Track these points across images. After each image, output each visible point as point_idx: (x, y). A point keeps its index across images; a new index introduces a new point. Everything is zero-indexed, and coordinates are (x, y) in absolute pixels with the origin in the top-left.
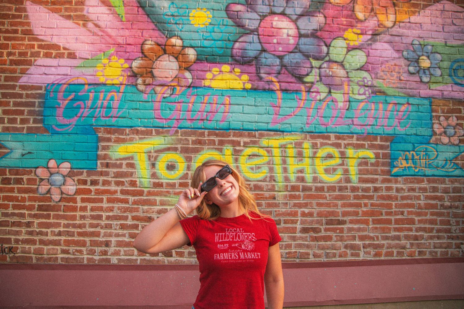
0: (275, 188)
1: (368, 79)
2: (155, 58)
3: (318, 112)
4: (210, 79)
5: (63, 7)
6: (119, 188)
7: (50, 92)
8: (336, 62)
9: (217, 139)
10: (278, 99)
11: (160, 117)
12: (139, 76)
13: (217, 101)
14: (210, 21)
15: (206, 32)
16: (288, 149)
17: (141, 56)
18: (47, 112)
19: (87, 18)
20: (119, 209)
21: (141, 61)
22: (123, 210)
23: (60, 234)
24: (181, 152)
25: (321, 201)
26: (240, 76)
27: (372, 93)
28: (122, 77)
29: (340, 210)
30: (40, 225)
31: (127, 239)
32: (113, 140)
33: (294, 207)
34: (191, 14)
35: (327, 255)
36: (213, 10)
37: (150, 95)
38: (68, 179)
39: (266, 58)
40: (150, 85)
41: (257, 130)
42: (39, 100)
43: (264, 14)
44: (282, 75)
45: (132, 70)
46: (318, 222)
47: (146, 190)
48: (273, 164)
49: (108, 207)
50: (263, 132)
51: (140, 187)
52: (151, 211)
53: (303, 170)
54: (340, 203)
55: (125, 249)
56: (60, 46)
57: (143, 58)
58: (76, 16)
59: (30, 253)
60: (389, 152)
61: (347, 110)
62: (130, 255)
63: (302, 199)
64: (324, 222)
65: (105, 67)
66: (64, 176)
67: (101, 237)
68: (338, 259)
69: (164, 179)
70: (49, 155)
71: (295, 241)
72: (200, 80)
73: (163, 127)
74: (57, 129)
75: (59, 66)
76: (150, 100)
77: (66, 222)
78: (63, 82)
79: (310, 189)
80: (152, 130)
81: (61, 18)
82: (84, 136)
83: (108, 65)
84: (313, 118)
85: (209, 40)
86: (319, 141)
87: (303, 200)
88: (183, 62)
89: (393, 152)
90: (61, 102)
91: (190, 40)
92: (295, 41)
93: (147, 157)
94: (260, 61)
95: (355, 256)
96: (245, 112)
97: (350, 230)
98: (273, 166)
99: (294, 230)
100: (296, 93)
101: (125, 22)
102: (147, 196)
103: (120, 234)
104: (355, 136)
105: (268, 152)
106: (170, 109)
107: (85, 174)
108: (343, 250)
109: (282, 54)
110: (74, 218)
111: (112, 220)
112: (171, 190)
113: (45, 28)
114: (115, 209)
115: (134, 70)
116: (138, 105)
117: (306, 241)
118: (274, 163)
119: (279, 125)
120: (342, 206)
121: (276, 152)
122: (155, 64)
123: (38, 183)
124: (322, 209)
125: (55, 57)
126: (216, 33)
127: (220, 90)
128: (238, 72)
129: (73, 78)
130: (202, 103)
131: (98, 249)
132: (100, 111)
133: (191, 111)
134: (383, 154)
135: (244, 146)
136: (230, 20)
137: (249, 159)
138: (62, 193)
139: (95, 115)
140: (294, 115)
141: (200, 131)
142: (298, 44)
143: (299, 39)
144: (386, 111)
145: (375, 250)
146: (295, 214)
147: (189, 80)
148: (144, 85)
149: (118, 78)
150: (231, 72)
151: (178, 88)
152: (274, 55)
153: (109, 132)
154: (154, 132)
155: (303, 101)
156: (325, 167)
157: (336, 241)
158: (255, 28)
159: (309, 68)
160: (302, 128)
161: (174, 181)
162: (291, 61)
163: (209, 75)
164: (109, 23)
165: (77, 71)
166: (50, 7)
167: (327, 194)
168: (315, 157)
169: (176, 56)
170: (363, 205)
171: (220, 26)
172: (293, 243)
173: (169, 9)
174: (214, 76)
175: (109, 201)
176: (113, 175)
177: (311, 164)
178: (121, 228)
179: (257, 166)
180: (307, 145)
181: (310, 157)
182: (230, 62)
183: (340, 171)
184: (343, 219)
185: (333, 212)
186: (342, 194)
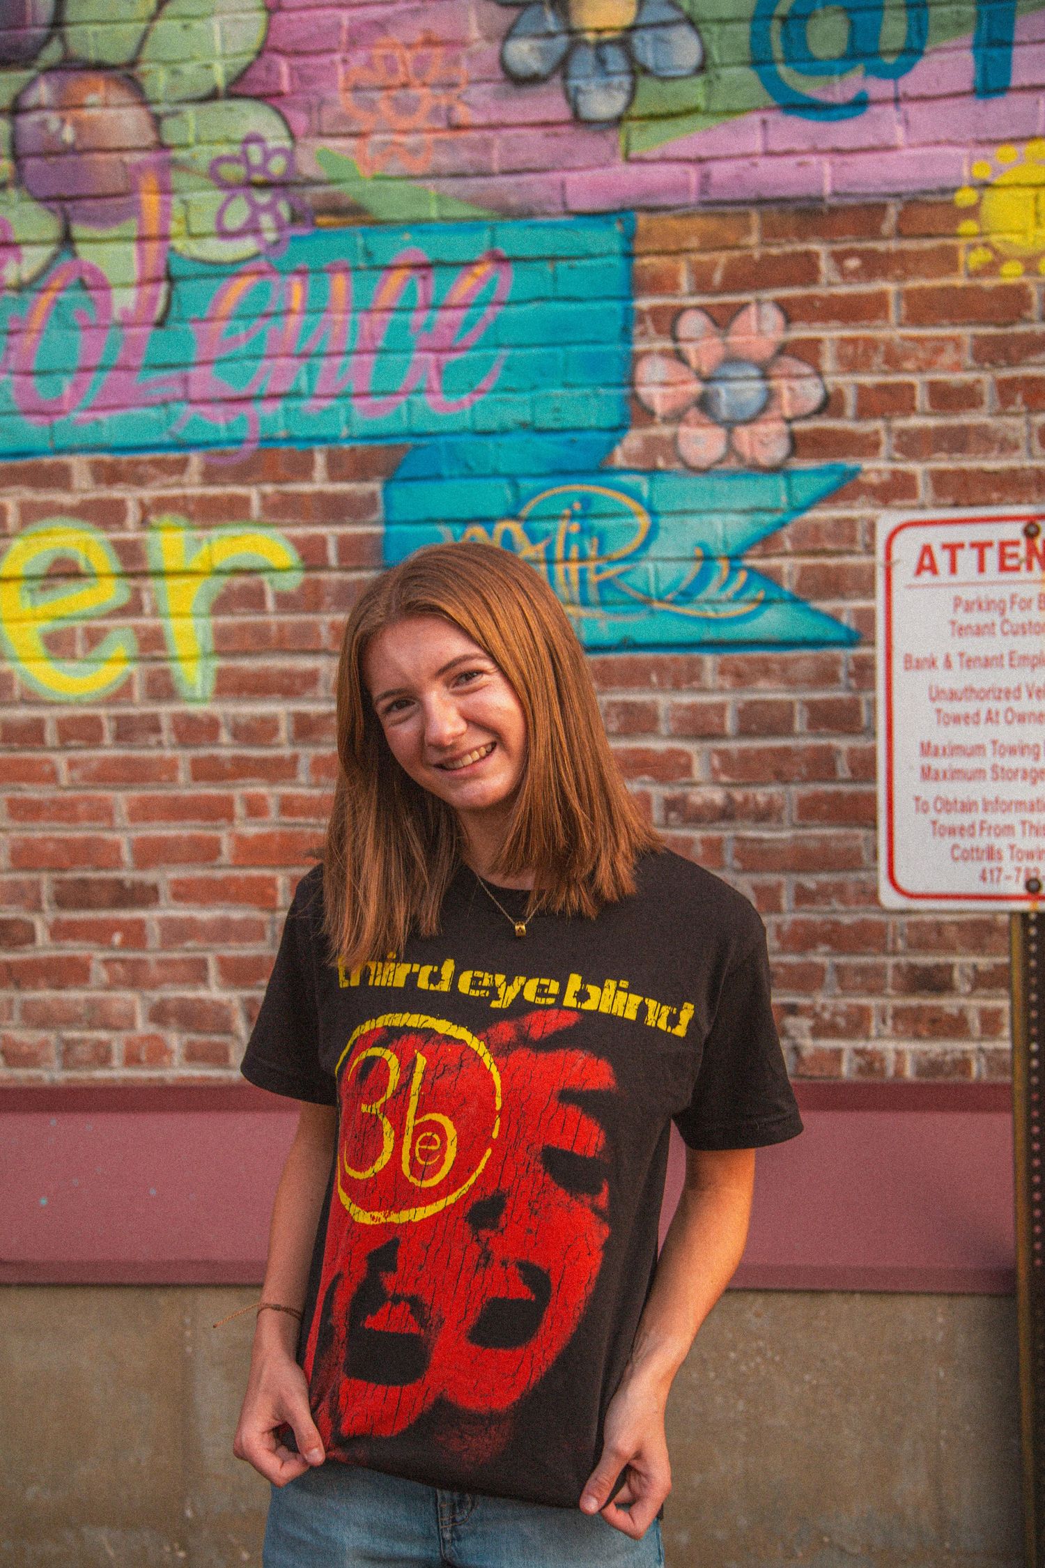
1: (272, 144)
3: (9, 348)
8: (99, 67)
25: (33, 792)
27: (295, 218)
29: (124, 836)
35: (68, 1053)
46: (17, 894)
54: (121, 799)
60: (377, 530)
61: (160, 324)
64: (46, 891)
68: (118, 1072)
86: (10, 499)
89: (395, 529)
95: (203, 1059)
97: (176, 932)
104: (196, 460)
108: (143, 1027)
120: (133, 817)
124: (39, 831)
134: (346, 545)
144: (369, 311)
156: (47, 625)
157: (108, 988)
167: (61, 760)
170: (239, 809)
183: (120, 643)
184: (138, 876)
185: (88, 843)
186: (135, 753)
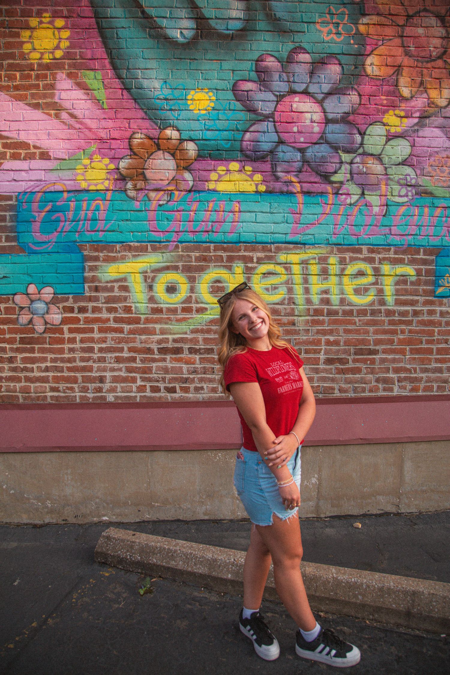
0: (294, 312)
1: (412, 177)
2: (147, 156)
3: (347, 219)
4: (215, 181)
5: (28, 93)
6: (112, 316)
7: (22, 202)
8: (372, 155)
9: (224, 255)
10: (299, 204)
11: (156, 230)
12: (129, 179)
13: (224, 208)
14: (212, 105)
15: (209, 120)
16: (311, 265)
17: (129, 154)
18: (22, 227)
19: (60, 106)
20: (112, 339)
21: (130, 160)
22: (117, 340)
23: (47, 369)
24: (183, 271)
25: (350, 327)
26: (251, 176)
27: (417, 194)
28: (107, 182)
29: (371, 338)
30: (25, 360)
31: (123, 374)
32: (101, 259)
33: (317, 334)
34: (189, 97)
35: (355, 390)
36: (217, 90)
37: (143, 202)
38: (52, 306)
39: (283, 152)
40: (142, 189)
41: (273, 243)
42: (11, 213)
43: (282, 94)
44: (304, 173)
45: (120, 172)
46: (345, 352)
47: (143, 317)
48: (292, 284)
49: (100, 338)
50: (280, 245)
51: (136, 314)
52: (149, 341)
53: (328, 290)
54: (371, 329)
55: (122, 385)
56: (29, 144)
57: (132, 156)
58: (46, 103)
59: (15, 391)
60: (434, 267)
61: (384, 216)
62: (128, 392)
63: (326, 325)
64: (352, 351)
65: (86, 168)
66: (47, 304)
67: (94, 372)
68: (367, 394)
69: (164, 303)
70: (29, 279)
71: (317, 373)
72: (203, 182)
73: (160, 242)
74: (35, 248)
75: (31, 170)
76: (143, 209)
77: (53, 356)
78: (37, 189)
79: (336, 313)
80: (147, 245)
81: (28, 108)
82: (67, 255)
83: (89, 167)
84: (341, 226)
85: (212, 130)
86: (347, 255)
87: (328, 326)
88: (181, 159)
89: (438, 267)
90: (36, 214)
91: (189, 130)
92: (321, 128)
93: (143, 278)
94: (277, 156)
95: (387, 391)
96: (258, 221)
97: (383, 361)
98: (292, 286)
99: (316, 361)
100: (321, 196)
101: (107, 110)
102: (144, 323)
103: (116, 368)
104: (393, 248)
105: (286, 269)
106: (167, 219)
107: (71, 300)
108: (373, 383)
109: (305, 145)
110: (62, 351)
111: (105, 352)
112: (172, 316)
113: (9, 121)
114: (109, 340)
115: (122, 172)
116: (129, 215)
117: (331, 373)
118: (294, 282)
119: (300, 236)
120: (374, 333)
121: (296, 269)
122: (147, 163)
123: (17, 312)
124: (351, 336)
125: (25, 159)
126: (221, 121)
127: (228, 194)
128: (249, 171)
129: (49, 184)
130: (205, 211)
131: (91, 386)
132: (84, 224)
133: (193, 221)
134: (427, 271)
135: (257, 263)
136: (238, 104)
137: (263, 277)
138: (46, 323)
139: (78, 230)
140: (319, 224)
141: (204, 245)
142: (324, 133)
143: (326, 126)
144: (433, 217)
145: (411, 384)
146: (318, 342)
147: (190, 182)
148: (135, 190)
149: (102, 183)
150: (240, 171)
151: (177, 193)
152: (294, 147)
153: (96, 250)
154: (149, 247)
155: (329, 206)
156: (355, 287)
157: (366, 374)
158: (270, 112)
159: (337, 163)
160: (328, 240)
161: (175, 306)
162: (315, 155)
163: (214, 176)
164: (87, 112)
165: (53, 176)
166: (12, 93)
167: (357, 319)
168: (342, 275)
169: (172, 152)
170: (399, 332)
171: (226, 111)
172: (316, 376)
173: (161, 91)
174: (220, 176)
175: (101, 330)
176: (103, 301)
177: (338, 283)
178: (117, 362)
179: (273, 286)
180: (333, 260)
181: (336, 275)
182: (239, 159)
183: (373, 292)
184: (374, 347)
185: (363, 340)
186: (375, 318)
